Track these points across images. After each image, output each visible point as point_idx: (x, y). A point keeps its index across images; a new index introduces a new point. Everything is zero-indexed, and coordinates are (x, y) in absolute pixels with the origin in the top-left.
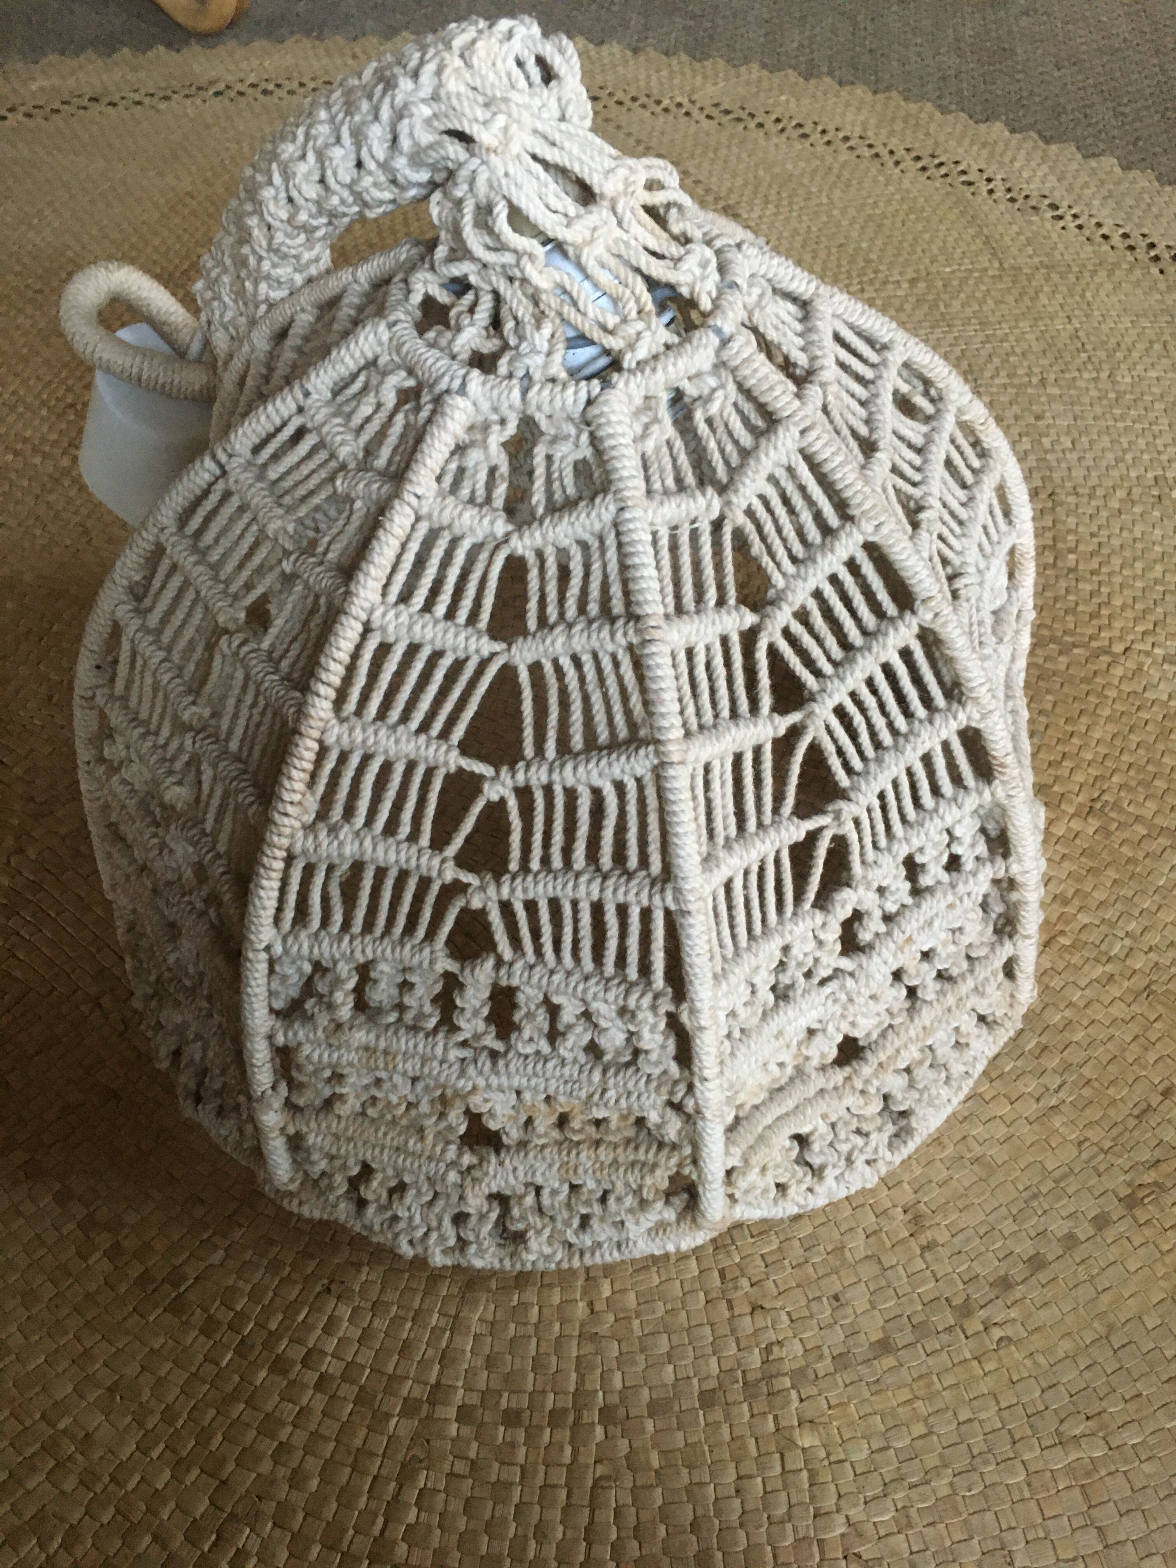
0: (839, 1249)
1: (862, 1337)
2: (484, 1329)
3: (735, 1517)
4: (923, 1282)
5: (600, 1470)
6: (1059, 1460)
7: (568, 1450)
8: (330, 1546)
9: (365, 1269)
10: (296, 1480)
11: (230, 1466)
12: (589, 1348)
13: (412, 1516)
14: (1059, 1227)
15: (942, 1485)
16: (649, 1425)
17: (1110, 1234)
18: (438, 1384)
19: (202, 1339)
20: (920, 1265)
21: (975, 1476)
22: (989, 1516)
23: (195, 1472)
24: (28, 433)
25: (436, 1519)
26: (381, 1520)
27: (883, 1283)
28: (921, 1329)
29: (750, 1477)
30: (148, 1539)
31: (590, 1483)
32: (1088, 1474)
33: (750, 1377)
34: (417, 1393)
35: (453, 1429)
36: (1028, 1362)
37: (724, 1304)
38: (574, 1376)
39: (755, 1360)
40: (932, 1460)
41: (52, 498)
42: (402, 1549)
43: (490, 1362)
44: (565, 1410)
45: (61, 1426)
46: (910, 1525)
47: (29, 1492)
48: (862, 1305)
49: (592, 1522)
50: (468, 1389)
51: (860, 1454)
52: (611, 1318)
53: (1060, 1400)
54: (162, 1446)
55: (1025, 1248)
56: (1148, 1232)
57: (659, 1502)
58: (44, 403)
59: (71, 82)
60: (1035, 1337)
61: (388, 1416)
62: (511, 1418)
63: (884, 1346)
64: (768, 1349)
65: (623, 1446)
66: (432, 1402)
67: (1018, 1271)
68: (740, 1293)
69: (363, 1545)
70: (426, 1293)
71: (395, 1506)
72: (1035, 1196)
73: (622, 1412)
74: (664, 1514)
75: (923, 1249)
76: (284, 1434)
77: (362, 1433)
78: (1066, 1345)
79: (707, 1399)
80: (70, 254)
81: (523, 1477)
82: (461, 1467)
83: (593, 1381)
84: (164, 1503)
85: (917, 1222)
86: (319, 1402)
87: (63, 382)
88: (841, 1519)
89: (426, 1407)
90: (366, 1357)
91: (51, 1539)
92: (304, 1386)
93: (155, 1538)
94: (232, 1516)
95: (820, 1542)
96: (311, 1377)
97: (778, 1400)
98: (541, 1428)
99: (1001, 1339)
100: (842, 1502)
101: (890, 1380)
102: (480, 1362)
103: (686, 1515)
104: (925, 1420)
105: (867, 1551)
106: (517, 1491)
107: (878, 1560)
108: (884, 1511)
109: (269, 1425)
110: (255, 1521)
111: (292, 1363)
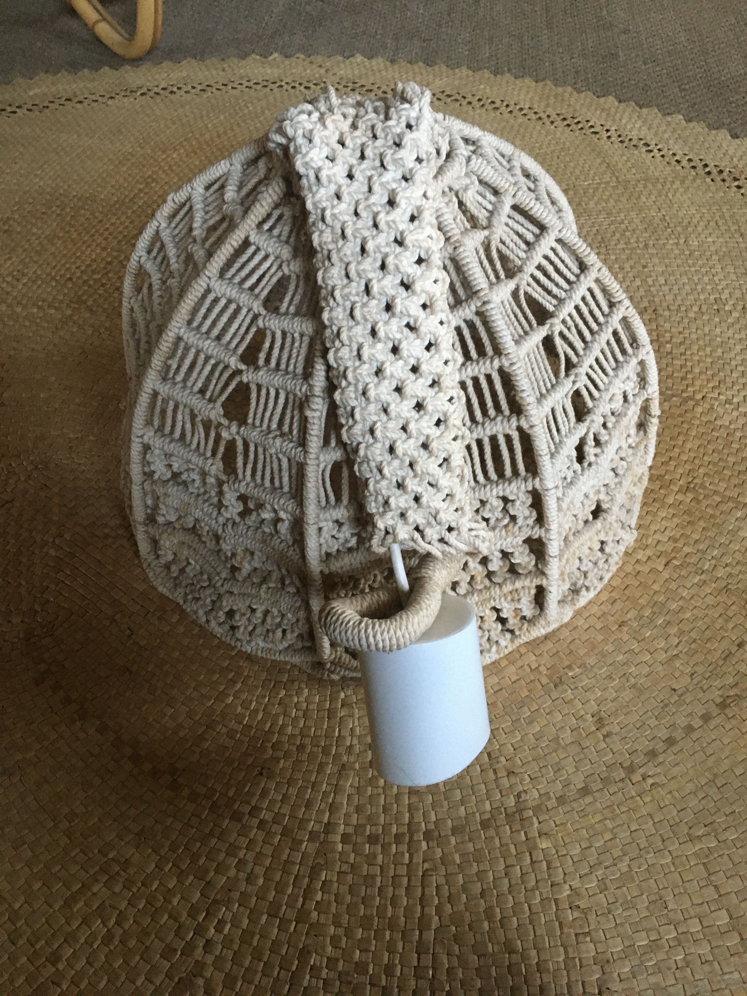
0: (556, 739)
1: (572, 787)
2: (354, 791)
3: (505, 888)
4: (606, 755)
5: (426, 866)
6: (690, 849)
7: (407, 855)
8: (272, 915)
9: (282, 761)
10: (250, 879)
11: (212, 874)
12: (414, 799)
13: (319, 897)
14: (682, 721)
15: (623, 866)
16: (453, 841)
17: (713, 724)
18: (329, 822)
19: (189, 804)
20: (603, 745)
21: (642, 861)
22: (652, 881)
23: (191, 878)
24: (44, 296)
25: (333, 898)
26: (301, 900)
27: (582, 756)
28: (606, 781)
29: (513, 866)
30: (166, 917)
31: (421, 873)
32: (707, 856)
33: (509, 811)
34: (316, 828)
35: (340, 846)
36: (669, 796)
37: (491, 772)
38: (407, 815)
39: (511, 802)
40: (617, 853)
41: (61, 333)
42: (315, 915)
43: (359, 809)
44: (403, 834)
45: (111, 856)
46: (606, 889)
47: (94, 894)
48: (571, 770)
49: (423, 894)
50: (346, 824)
51: (576, 851)
53: (689, 816)
54: (170, 865)
55: (663, 734)
56: (733, 722)
57: (461, 882)
58: (53, 278)
59: (53, 89)
60: (672, 782)
61: (301, 842)
62: (373, 839)
63: (585, 791)
64: (519, 796)
65: (438, 852)
66: (327, 833)
67: (660, 747)
68: (500, 765)
69: (292, 914)
70: (318, 772)
71: (308, 893)
72: (666, 705)
73: (436, 833)
74: (464, 888)
75: (604, 736)
76: (241, 854)
77: (287, 851)
78: (690, 787)
79: (485, 825)
80: (62, 191)
81: (382, 871)
82: (345, 868)
83: (419, 817)
84: (174, 896)
85: (600, 722)
86: (261, 836)
87: (64, 265)
88: (567, 887)
89: (322, 835)
90: (286, 810)
91: (109, 919)
92: (251, 828)
93: (170, 916)
94: (215, 901)
95: (556, 900)
96: (255, 822)
97: (526, 823)
98: (390, 844)
99: (652, 785)
100: (566, 878)
101: (589, 809)
102: (352, 809)
103: (477, 888)
104: (612, 831)
105: (583, 904)
106: (379, 879)
107: (590, 909)
108: (591, 881)
109: (232, 850)
110: (228, 903)
111: (244, 814)
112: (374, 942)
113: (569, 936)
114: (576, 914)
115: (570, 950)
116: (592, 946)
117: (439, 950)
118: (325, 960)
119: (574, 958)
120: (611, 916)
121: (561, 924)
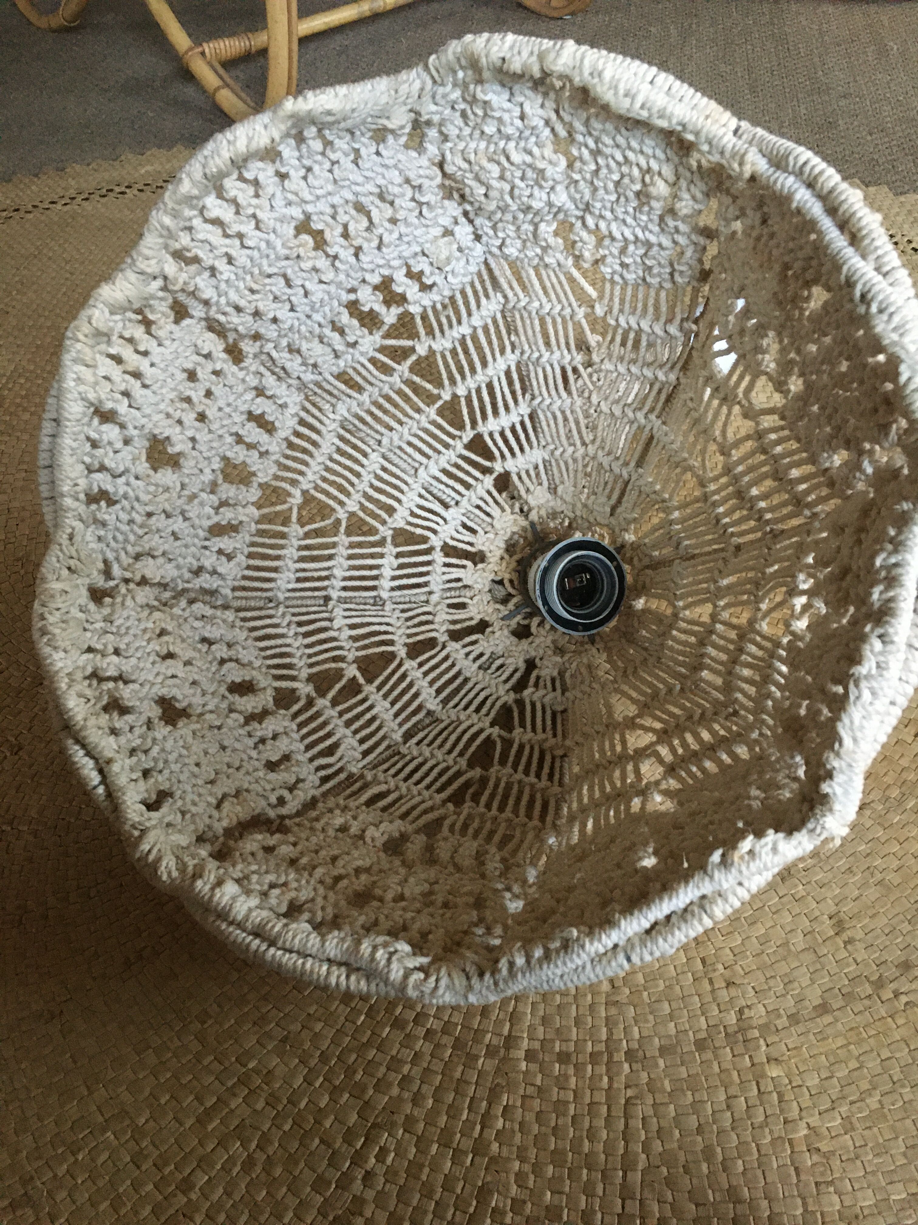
0: (786, 944)
1: (807, 1002)
2: (539, 999)
3: (728, 1124)
4: (848, 965)
5: (630, 1093)
7: (606, 1079)
8: (445, 1144)
10: (417, 1099)
11: (371, 1092)
12: (613, 1011)
13: (500, 1124)
15: (873, 1102)
16: (661, 1063)
18: (510, 1035)
19: (342, 1006)
20: (843, 954)
21: (897, 1096)
22: (908, 1122)
23: (346, 1096)
25: (517, 1127)
26: (478, 1127)
27: (819, 966)
28: (848, 997)
29: (737, 1096)
30: (317, 1141)
31: (623, 1101)
33: (730, 1030)
34: (495, 1042)
35: (523, 1065)
37: (706, 981)
38: (604, 1030)
39: (732, 1018)
40: (865, 1085)
42: (495, 1147)
43: (545, 1021)
44: (601, 1053)
45: (251, 1065)
46: (853, 1129)
47: (232, 1111)
48: (805, 981)
49: (627, 1127)
50: (531, 1039)
51: (813, 1081)
52: (627, 991)
54: (321, 1079)
57: (673, 1114)
59: (168, 166)
61: (476, 1057)
62: (563, 1058)
63: (823, 1009)
64: (741, 1011)
65: (644, 1075)
66: (508, 1048)
67: (915, 957)
68: (717, 974)
69: (467, 1144)
71: (486, 1120)
73: (641, 1054)
74: (677, 1122)
75: (845, 943)
76: (406, 1069)
77: (460, 1068)
79: (700, 1045)
81: (575, 1097)
82: (530, 1090)
83: (619, 1033)
84: (326, 1117)
85: (839, 926)
86: (428, 1048)
88: (803, 1125)
89: (502, 1051)
91: (250, 1141)
92: (417, 1038)
93: (322, 1141)
94: (374, 1125)
95: (790, 1141)
96: (421, 1032)
97: (752, 1045)
98: (584, 1064)
99: (907, 1004)
100: (804, 1114)
101: (829, 1031)
102: (538, 1021)
103: (693, 1123)
104: (857, 1059)
105: (824, 1146)
106: (572, 1107)
107: (833, 1153)
108: (834, 1119)
109: (395, 1064)
110: (391, 1128)
111: (407, 1022)
112: (568, 1182)
113: (807, 1185)
114: (816, 1158)
115: (810, 1201)
116: (836, 1198)
117: (647, 1194)
118: (509, 1202)
119: (813, 1212)
120: (858, 1163)
121: (796, 1169)
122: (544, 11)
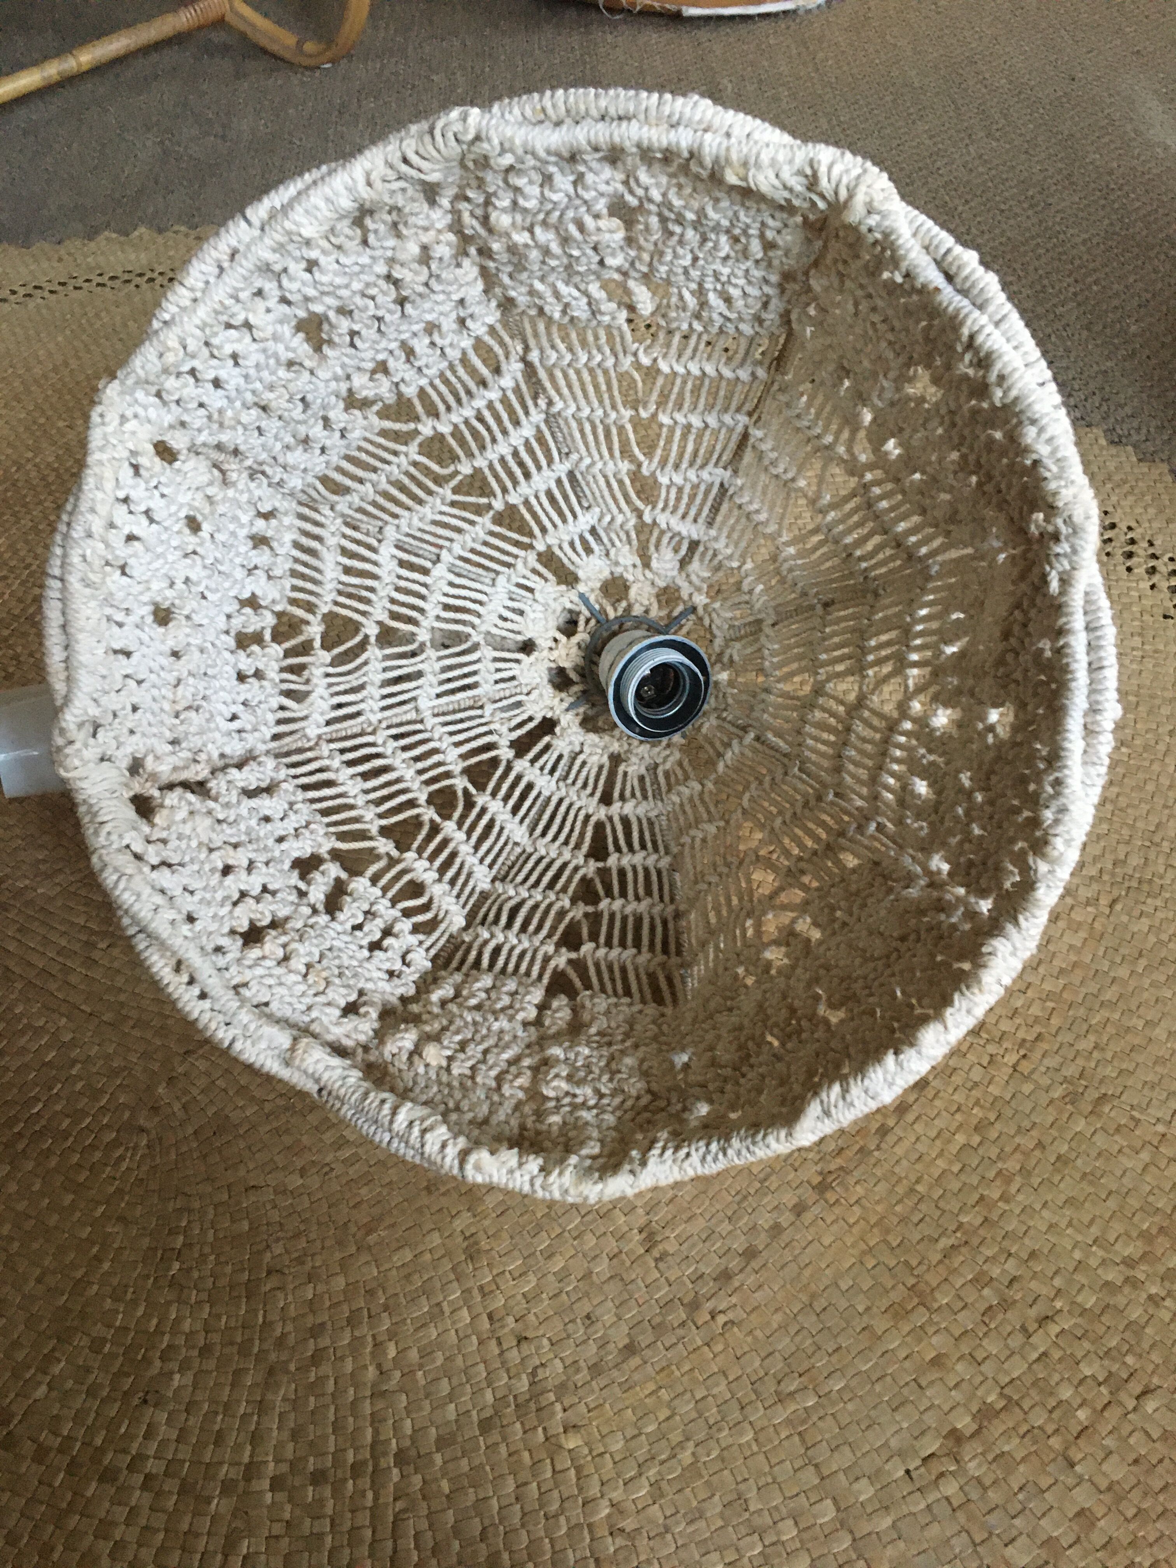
0: (588, 1275)
1: (611, 1346)
2: (288, 1407)
3: (516, 1520)
4: (659, 1289)
5: (400, 1505)
6: (781, 1415)
7: (370, 1495)
9: (177, 1377)
12: (380, 1405)
14: (765, 1221)
15: (686, 1456)
16: (438, 1459)
17: (808, 1217)
18: (251, 1462)
19: (34, 1467)
20: (654, 1275)
21: (712, 1443)
22: (726, 1474)
27: (626, 1296)
28: (659, 1329)
29: (526, 1484)
31: (391, 1519)
32: (803, 1422)
33: (521, 1399)
34: (233, 1474)
35: (268, 1498)
36: (749, 1339)
37: (494, 1342)
38: (370, 1430)
39: (523, 1384)
40: (676, 1437)
43: (295, 1435)
44: (364, 1463)
46: (662, 1496)
48: (609, 1318)
49: (395, 1551)
50: (277, 1461)
51: (617, 1445)
52: (397, 1374)
53: (777, 1365)
55: (739, 1244)
56: (837, 1210)
57: (452, 1520)
60: (753, 1316)
61: (209, 1499)
62: (318, 1478)
63: (630, 1349)
64: (534, 1373)
65: (417, 1481)
66: (248, 1479)
67: (734, 1264)
68: (506, 1330)
70: (233, 1385)
72: (745, 1198)
73: (413, 1453)
74: (456, 1531)
75: (657, 1261)
76: (118, 1532)
77: (187, 1519)
78: (778, 1318)
79: (485, 1426)
81: (332, 1525)
82: (278, 1529)
83: (387, 1432)
85: (650, 1240)
86: (147, 1501)
88: (605, 1502)
89: (242, 1484)
90: (185, 1453)
92: (132, 1489)
95: (590, 1526)
96: (138, 1480)
97: (544, 1413)
98: (344, 1480)
99: (725, 1324)
100: (604, 1488)
101: (636, 1377)
102: (286, 1434)
103: (476, 1526)
104: (669, 1405)
105: (629, 1524)
106: (329, 1539)
107: (639, 1530)
108: (640, 1488)
109: (104, 1529)
111: (119, 1470)
114: (620, 1541)
120: (669, 1537)
121: (596, 1560)
122: (296, 60)
